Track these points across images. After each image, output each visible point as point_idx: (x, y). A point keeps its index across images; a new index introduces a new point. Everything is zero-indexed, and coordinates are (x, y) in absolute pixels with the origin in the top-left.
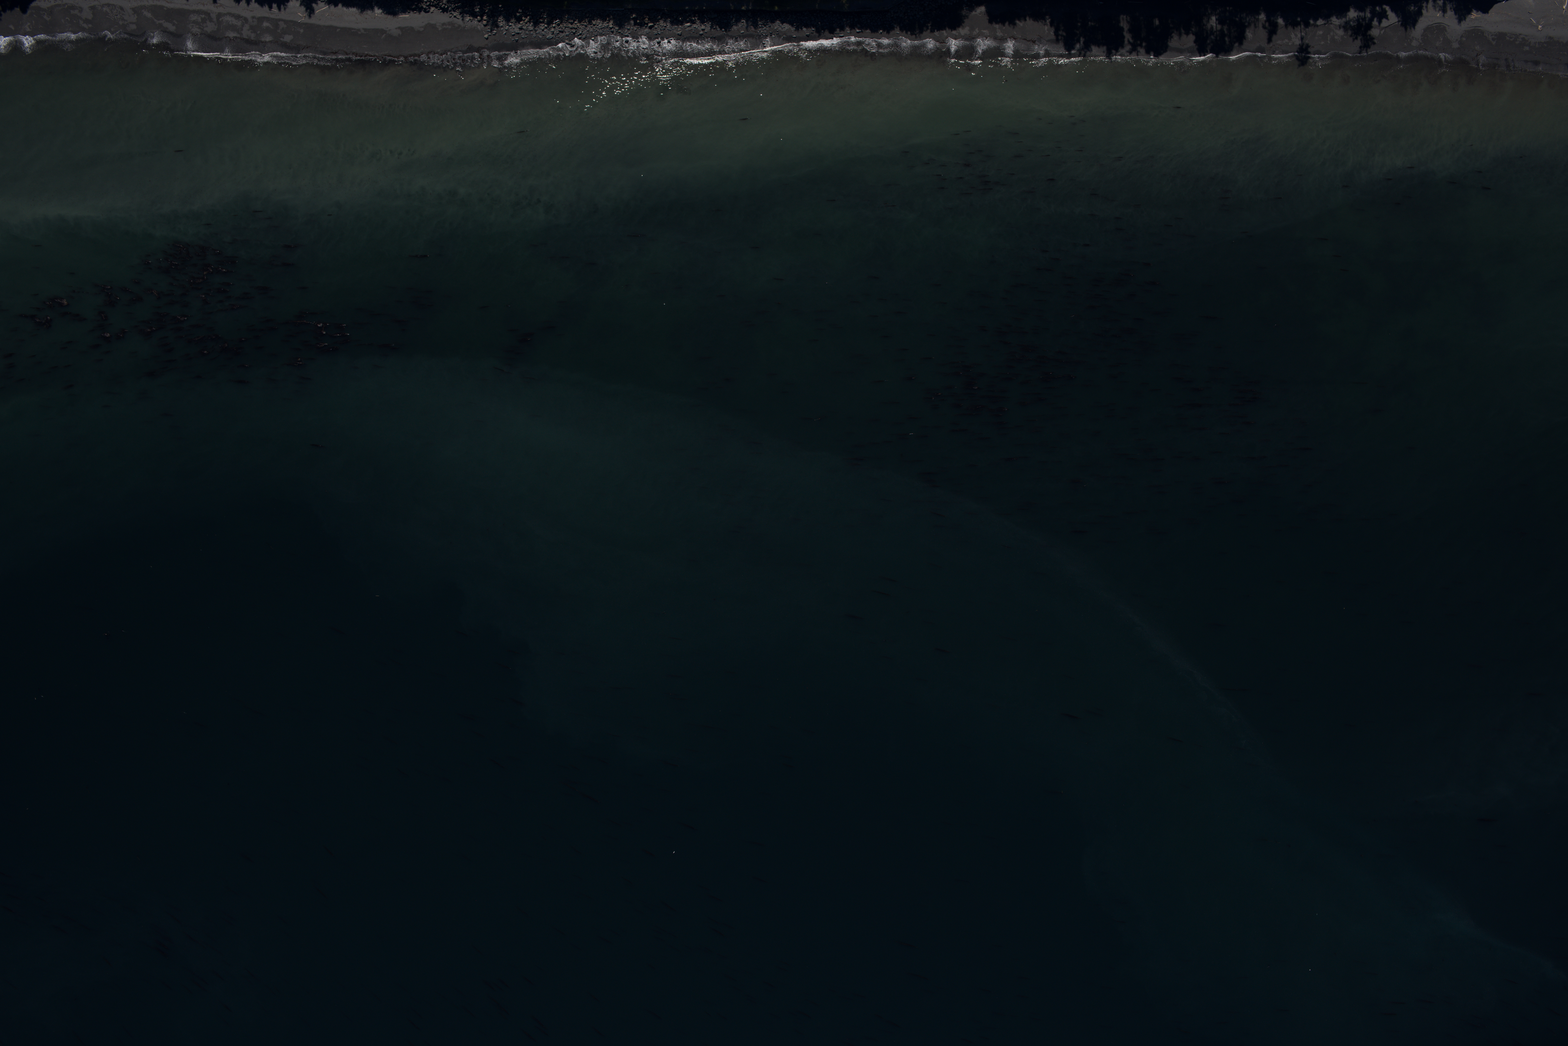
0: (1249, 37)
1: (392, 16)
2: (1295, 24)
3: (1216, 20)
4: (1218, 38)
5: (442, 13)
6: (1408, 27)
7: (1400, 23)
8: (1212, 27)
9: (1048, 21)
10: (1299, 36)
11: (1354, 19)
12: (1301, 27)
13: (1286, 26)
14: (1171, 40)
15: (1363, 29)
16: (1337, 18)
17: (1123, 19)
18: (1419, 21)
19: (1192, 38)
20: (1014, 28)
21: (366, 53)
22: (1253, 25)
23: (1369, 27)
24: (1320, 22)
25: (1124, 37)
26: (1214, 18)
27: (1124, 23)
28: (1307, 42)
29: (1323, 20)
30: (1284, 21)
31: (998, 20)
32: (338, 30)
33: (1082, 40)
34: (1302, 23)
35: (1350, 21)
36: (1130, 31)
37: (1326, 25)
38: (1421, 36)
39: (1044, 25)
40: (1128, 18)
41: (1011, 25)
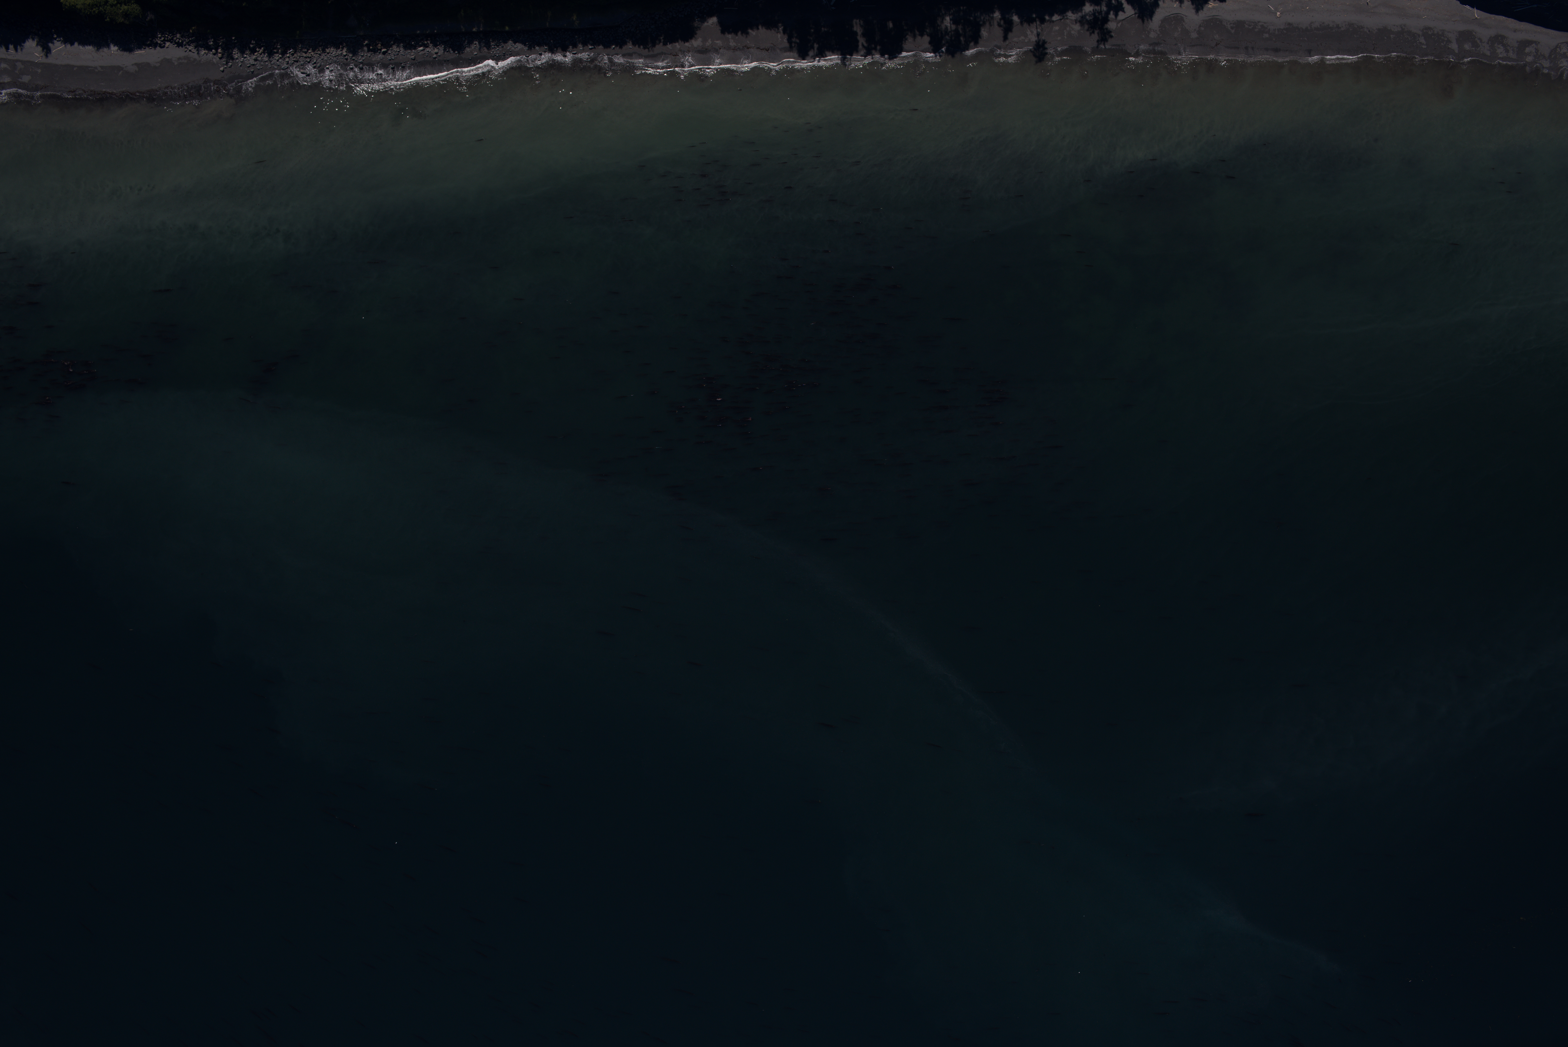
0: (985, 36)
1: (128, 53)
2: (1030, 21)
3: (951, 20)
4: (953, 38)
5: (177, 48)
6: (1145, 19)
7: (1137, 15)
8: (946, 27)
9: (780, 29)
10: (1035, 32)
11: (1090, 13)
12: (1036, 24)
13: (1021, 23)
14: (905, 42)
15: (1099, 23)
16: (1073, 13)
17: (856, 23)
18: (1156, 13)
19: (927, 39)
20: (747, 37)
21: (104, 90)
22: (987, 24)
23: (1106, 20)
24: (1056, 18)
25: (858, 41)
26: (948, 18)
27: (858, 28)
28: (1043, 38)
29: (1059, 15)
30: (1019, 18)
31: (731, 30)
32: (75, 69)
33: (816, 46)
34: (1037, 19)
35: (1085, 15)
36: (864, 35)
37: (1062, 21)
38: (1159, 27)
39: (777, 33)
40: (862, 22)
41: (744, 35)
